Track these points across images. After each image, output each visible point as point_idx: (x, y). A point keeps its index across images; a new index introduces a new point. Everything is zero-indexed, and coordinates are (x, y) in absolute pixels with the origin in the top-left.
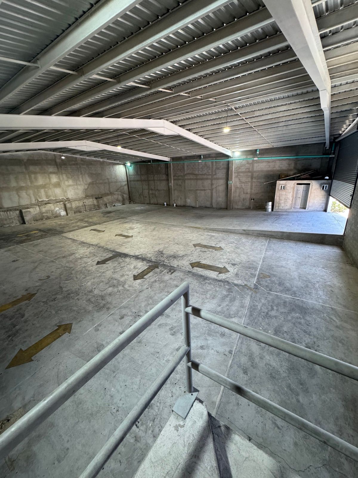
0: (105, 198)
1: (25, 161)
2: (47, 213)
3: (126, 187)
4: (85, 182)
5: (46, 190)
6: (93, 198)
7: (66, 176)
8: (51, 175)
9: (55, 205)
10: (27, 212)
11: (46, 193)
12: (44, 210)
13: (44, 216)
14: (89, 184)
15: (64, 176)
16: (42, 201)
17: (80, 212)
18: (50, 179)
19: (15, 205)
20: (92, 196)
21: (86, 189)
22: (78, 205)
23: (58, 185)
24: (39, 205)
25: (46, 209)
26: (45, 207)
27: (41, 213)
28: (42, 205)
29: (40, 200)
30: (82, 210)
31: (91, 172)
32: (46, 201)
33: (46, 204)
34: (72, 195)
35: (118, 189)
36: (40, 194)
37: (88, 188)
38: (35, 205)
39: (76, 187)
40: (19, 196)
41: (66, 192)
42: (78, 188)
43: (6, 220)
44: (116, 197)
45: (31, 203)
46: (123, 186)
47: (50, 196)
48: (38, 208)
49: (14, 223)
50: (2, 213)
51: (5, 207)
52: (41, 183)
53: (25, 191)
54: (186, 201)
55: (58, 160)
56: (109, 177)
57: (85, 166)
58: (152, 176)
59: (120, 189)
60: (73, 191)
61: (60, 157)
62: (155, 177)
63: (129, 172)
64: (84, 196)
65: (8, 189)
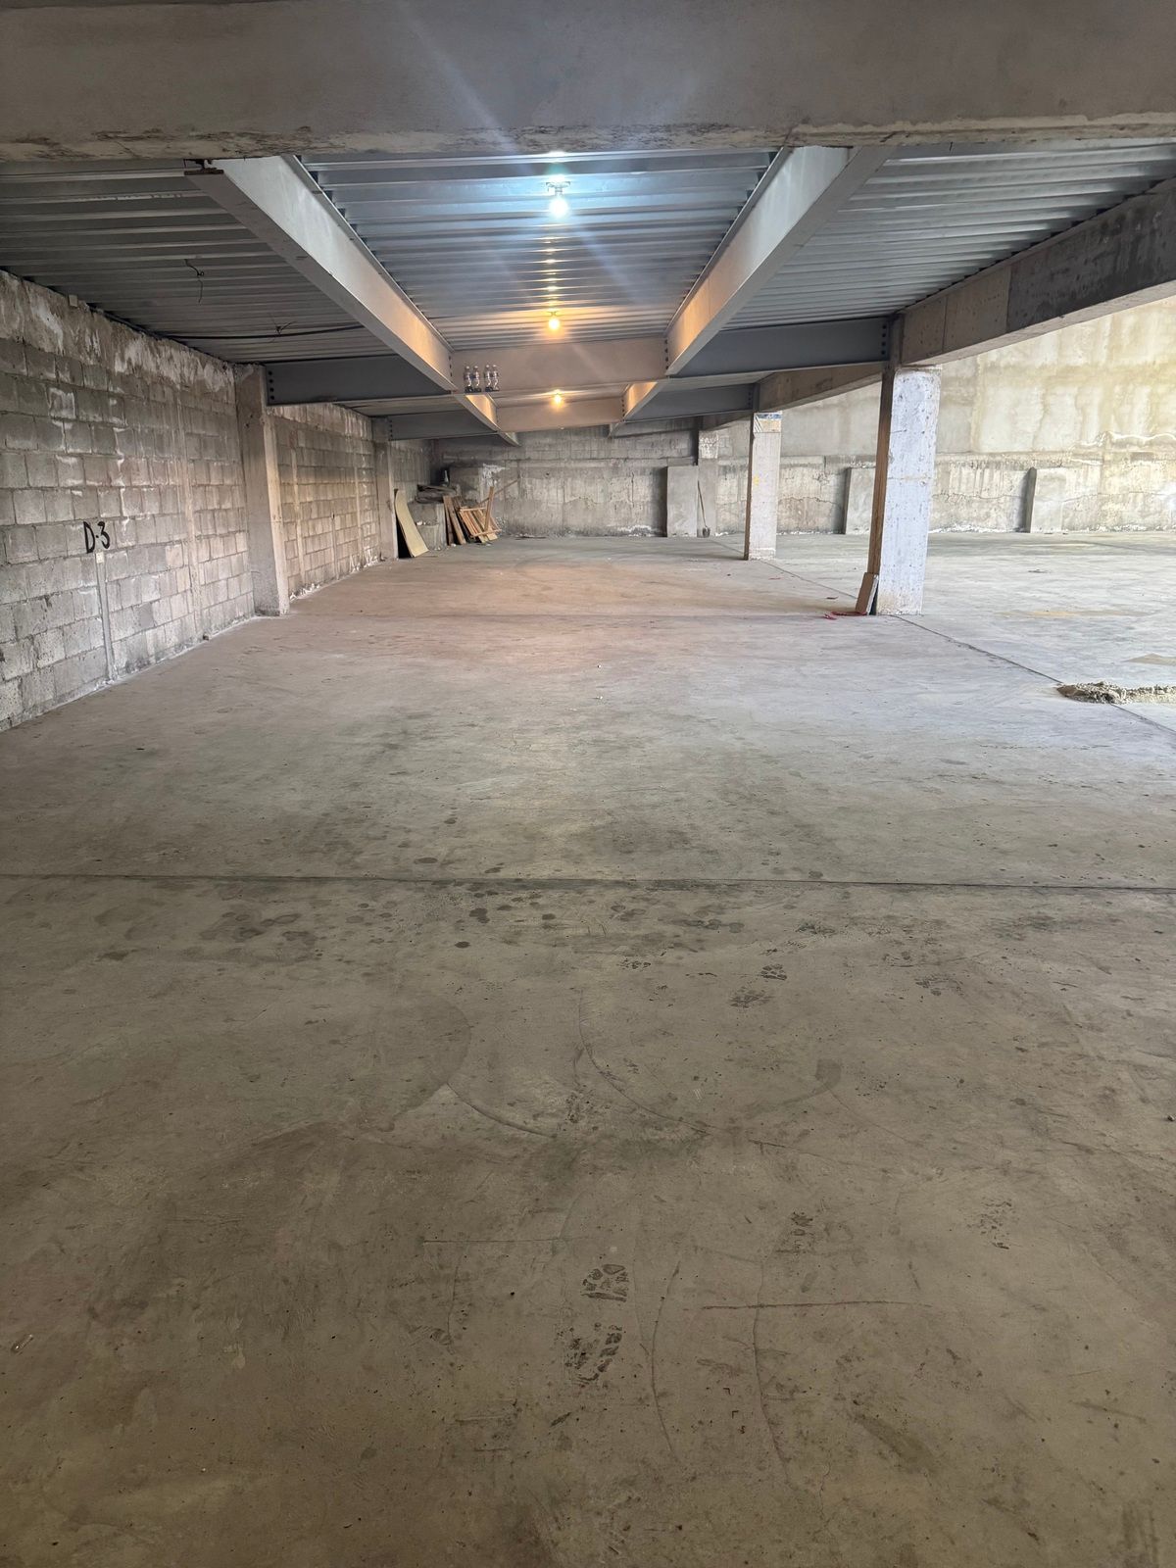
2: (1124, 502)
5: (1161, 389)
10: (1052, 479)
11: (1155, 405)
12: (1116, 484)
13: (1105, 514)
16: (1121, 444)
19: (1018, 447)
24: (1108, 457)
25: (1127, 482)
26: (1123, 475)
27: (1102, 498)
28: (1116, 460)
29: (1116, 437)
32: (1139, 444)
33: (1135, 457)
36: (1126, 409)
38: (1084, 456)
40: (1046, 409)
43: (970, 504)
45: (1079, 446)
47: (1166, 424)
48: (1095, 474)
49: (991, 523)
50: (966, 471)
51: (986, 449)
52: (1149, 359)
53: (1074, 390)
65: (1018, 375)
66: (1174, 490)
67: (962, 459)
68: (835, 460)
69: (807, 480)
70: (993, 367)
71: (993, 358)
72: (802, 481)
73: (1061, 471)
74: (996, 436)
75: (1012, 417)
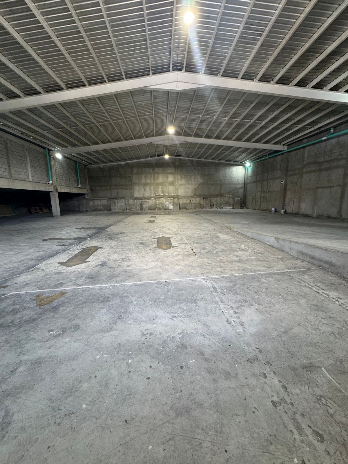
0: (213, 199)
1: (154, 164)
2: (160, 205)
3: (241, 191)
4: (196, 182)
5: (163, 186)
6: (200, 198)
7: (181, 176)
8: (169, 175)
9: (167, 200)
10: (145, 201)
11: (162, 189)
12: (158, 202)
13: (156, 207)
14: (200, 184)
15: (179, 177)
16: (158, 195)
17: (186, 209)
18: (167, 178)
19: (141, 196)
20: (200, 196)
21: (196, 189)
22: (185, 202)
23: (172, 183)
24: (156, 198)
26: (159, 200)
27: (155, 204)
29: (157, 194)
30: (188, 207)
31: (204, 173)
32: (161, 195)
33: (160, 198)
34: (181, 192)
35: (231, 192)
36: (158, 190)
37: (198, 187)
38: (152, 197)
39: (187, 186)
40: (144, 190)
41: (178, 190)
42: (188, 187)
43: (133, 205)
44: (226, 199)
45: (151, 196)
46: (238, 189)
47: (165, 192)
48: (154, 200)
49: (137, 209)
50: (132, 200)
51: (135, 196)
52: (160, 181)
53: (149, 187)
54: (299, 207)
55: (177, 163)
56: (222, 179)
57: (199, 168)
58: (266, 174)
59: (233, 192)
60: (184, 189)
61: (179, 161)
62: (269, 175)
63: (247, 173)
64: (192, 195)
65: (139, 184)
66: (168, 203)
67: (131, 198)
68: (110, 198)
69: (105, 202)
70: (135, 183)
71: (134, 181)
72: (104, 202)
73: (147, 200)
74: (137, 194)
75: (139, 191)
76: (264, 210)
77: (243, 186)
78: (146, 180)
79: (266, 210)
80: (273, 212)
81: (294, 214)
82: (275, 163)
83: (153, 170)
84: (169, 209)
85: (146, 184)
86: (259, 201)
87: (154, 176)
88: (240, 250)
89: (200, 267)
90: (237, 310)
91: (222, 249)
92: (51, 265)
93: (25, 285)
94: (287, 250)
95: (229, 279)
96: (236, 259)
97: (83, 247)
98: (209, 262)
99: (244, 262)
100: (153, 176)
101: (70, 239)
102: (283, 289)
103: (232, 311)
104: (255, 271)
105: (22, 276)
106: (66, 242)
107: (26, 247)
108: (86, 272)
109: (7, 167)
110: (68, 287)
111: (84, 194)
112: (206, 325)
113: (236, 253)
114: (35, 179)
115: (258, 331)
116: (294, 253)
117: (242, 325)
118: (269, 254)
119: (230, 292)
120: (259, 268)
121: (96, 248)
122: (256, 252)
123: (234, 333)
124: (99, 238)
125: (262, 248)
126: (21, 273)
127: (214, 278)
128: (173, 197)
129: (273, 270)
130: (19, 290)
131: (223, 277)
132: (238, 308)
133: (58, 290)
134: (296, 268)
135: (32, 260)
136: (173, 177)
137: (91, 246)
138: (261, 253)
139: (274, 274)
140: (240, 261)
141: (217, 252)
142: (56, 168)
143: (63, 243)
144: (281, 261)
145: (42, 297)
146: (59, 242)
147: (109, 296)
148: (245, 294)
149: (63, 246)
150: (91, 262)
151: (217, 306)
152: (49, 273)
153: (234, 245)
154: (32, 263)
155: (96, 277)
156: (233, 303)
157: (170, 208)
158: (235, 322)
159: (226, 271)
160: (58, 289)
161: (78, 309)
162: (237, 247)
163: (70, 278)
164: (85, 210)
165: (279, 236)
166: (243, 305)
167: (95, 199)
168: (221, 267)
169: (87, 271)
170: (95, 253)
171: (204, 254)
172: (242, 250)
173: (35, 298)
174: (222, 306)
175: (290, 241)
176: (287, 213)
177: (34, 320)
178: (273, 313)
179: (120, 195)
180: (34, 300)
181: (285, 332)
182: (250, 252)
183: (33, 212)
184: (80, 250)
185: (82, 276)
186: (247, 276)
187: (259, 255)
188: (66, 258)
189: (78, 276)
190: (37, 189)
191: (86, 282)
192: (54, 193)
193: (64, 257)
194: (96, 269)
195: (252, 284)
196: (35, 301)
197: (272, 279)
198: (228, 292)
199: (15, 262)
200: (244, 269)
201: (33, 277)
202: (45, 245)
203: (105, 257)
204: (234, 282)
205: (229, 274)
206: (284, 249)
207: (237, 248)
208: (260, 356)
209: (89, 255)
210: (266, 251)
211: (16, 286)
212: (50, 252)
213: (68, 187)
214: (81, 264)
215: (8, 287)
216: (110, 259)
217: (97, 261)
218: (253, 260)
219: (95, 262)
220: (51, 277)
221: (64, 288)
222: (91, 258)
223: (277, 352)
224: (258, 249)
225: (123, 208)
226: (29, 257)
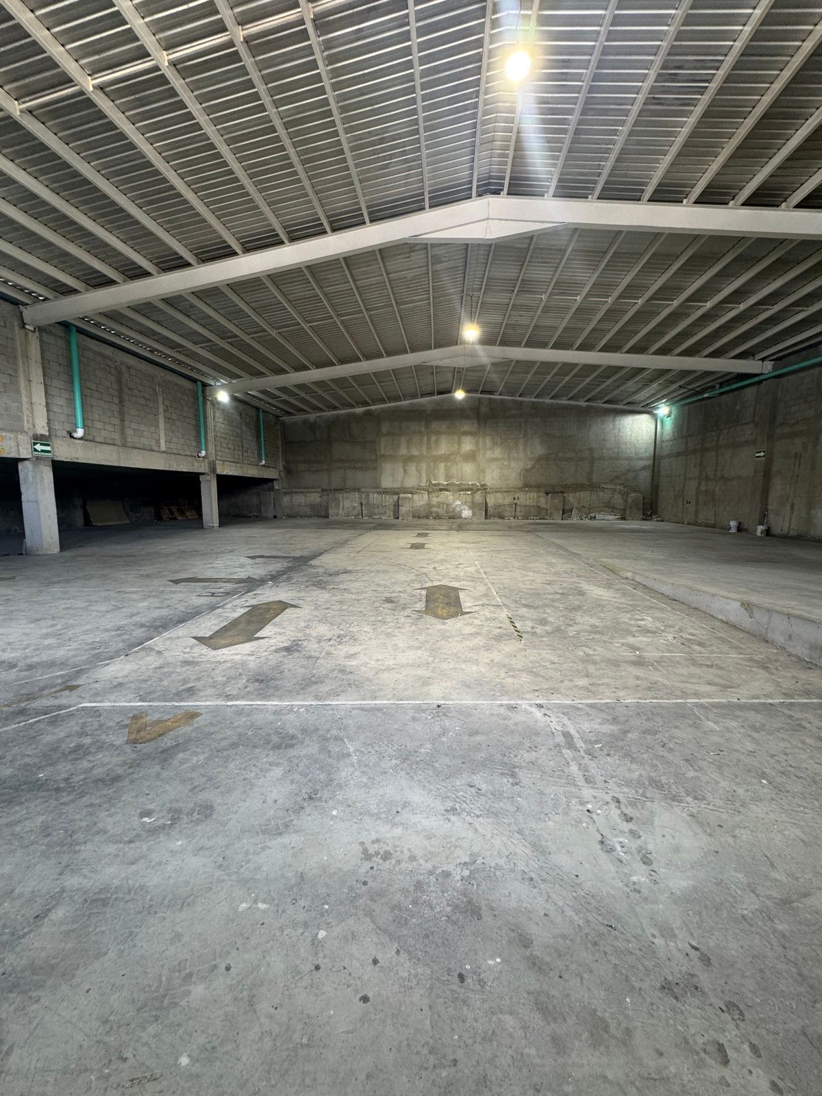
0: (571, 495)
1: (428, 412)
2: (439, 507)
3: (645, 476)
4: (529, 454)
5: (449, 464)
6: (538, 492)
7: (493, 438)
8: (463, 437)
9: (457, 495)
10: (406, 498)
11: (447, 469)
12: (435, 500)
13: (431, 512)
14: (539, 459)
15: (488, 441)
16: (435, 485)
17: (502, 517)
18: (459, 444)
19: (396, 486)
20: (538, 487)
21: (527, 470)
22: (501, 501)
23: (471, 457)
24: (430, 490)
25: (439, 499)
26: (437, 497)
27: (429, 505)
28: (433, 491)
29: (434, 482)
30: (507, 514)
31: (548, 432)
32: (443, 485)
33: (441, 490)
34: (493, 479)
35: (617, 477)
36: (436, 471)
37: (533, 467)
38: (423, 489)
39: (506, 463)
40: (405, 471)
41: (483, 471)
42: (509, 466)
43: (378, 508)
44: (604, 496)
45: (419, 486)
46: (636, 471)
47: (453, 477)
48: (426, 496)
49: (387, 515)
50: (375, 495)
51: (383, 486)
52: (443, 452)
53: (415, 464)
54: (809, 520)
55: (483, 410)
56: (595, 446)
57: (538, 420)
58: (714, 434)
59: (623, 478)
60: (499, 470)
61: (490, 403)
62: (721, 438)
63: (662, 433)
64: (520, 484)
65: (393, 458)
66: (458, 503)
67: (373, 490)
68: (326, 490)
69: (316, 497)
70: (383, 456)
71: (383, 452)
72: (314, 498)
73: (410, 495)
74: (387, 482)
75: (393, 475)
76: (707, 525)
77: (650, 462)
78: (408, 448)
79: (713, 526)
80: (733, 530)
81: (792, 538)
82: (738, 407)
83: (427, 426)
84: (461, 518)
85: (410, 459)
86: (693, 503)
87: (429, 439)
88: (639, 631)
89: (530, 672)
90: (630, 809)
91: (591, 626)
92: (178, 641)
93: (115, 687)
94: (780, 639)
95: (610, 713)
96: (629, 655)
97: (254, 602)
98: (556, 660)
99: (652, 665)
100: (425, 438)
101: (229, 581)
102: (772, 756)
103: (615, 813)
104: (685, 694)
105: (112, 665)
106: (220, 588)
107: (134, 596)
108: (251, 665)
109: (116, 421)
110: (206, 701)
111: (272, 480)
112: (539, 849)
113: (630, 640)
114: (172, 446)
115: (695, 888)
116: (801, 651)
117: (646, 861)
118: (725, 648)
119: (612, 752)
120: (697, 687)
121: (283, 606)
122: (689, 640)
123: (621, 884)
124: (293, 581)
125: (703, 628)
126: (112, 658)
127: (566, 706)
128: (471, 490)
129: (739, 696)
130: (100, 699)
131: (591, 706)
132: (633, 804)
133: (180, 706)
134: (808, 693)
135: (142, 626)
136: (474, 441)
137: (272, 599)
138: (700, 644)
139: (742, 707)
140: (640, 663)
141: (578, 632)
142: (216, 424)
143: (213, 591)
144: (763, 672)
145: (144, 720)
146: (204, 588)
147: (295, 732)
148: (655, 762)
149: (211, 598)
150: (266, 640)
151: (573, 789)
152: (170, 660)
153: (625, 618)
154: (139, 633)
155: (271, 679)
156: (619, 785)
157: (463, 515)
158: (624, 850)
159: (601, 689)
160: (182, 704)
161: (217, 760)
162: (633, 622)
163: (213, 678)
164: (271, 516)
165: (754, 599)
166: (648, 795)
167: (294, 490)
168: (587, 676)
169: (253, 663)
170: (277, 619)
171: (542, 637)
172: (645, 631)
173: (127, 722)
174: (587, 792)
175: (789, 616)
176: (774, 536)
177: (117, 779)
178: (742, 831)
179: (349, 483)
180: (126, 726)
181: (785, 903)
182: (670, 637)
183: (164, 517)
184: (247, 609)
185: (240, 674)
186: (661, 706)
187: (696, 647)
188: (213, 627)
189: (232, 673)
190: (174, 468)
191: (248, 689)
192: (208, 478)
193: (208, 625)
194: (274, 659)
195: (677, 733)
196: (127, 730)
197: (734, 724)
198: (605, 752)
199: (106, 630)
200: (652, 687)
201: (135, 667)
202: (174, 592)
203: (300, 631)
204: (624, 724)
205: (609, 698)
206: (770, 636)
207: (631, 625)
208: (704, 979)
209: (263, 623)
210: (716, 638)
211: (96, 689)
212: (182, 609)
213: (238, 465)
214: (243, 643)
215: (80, 689)
216: (310, 635)
217: (280, 638)
218: (678, 663)
219: (275, 640)
220: (173, 672)
221: (196, 701)
222: (267, 631)
223: (761, 971)
224: (693, 632)
225: (355, 512)
226: (136, 619)
